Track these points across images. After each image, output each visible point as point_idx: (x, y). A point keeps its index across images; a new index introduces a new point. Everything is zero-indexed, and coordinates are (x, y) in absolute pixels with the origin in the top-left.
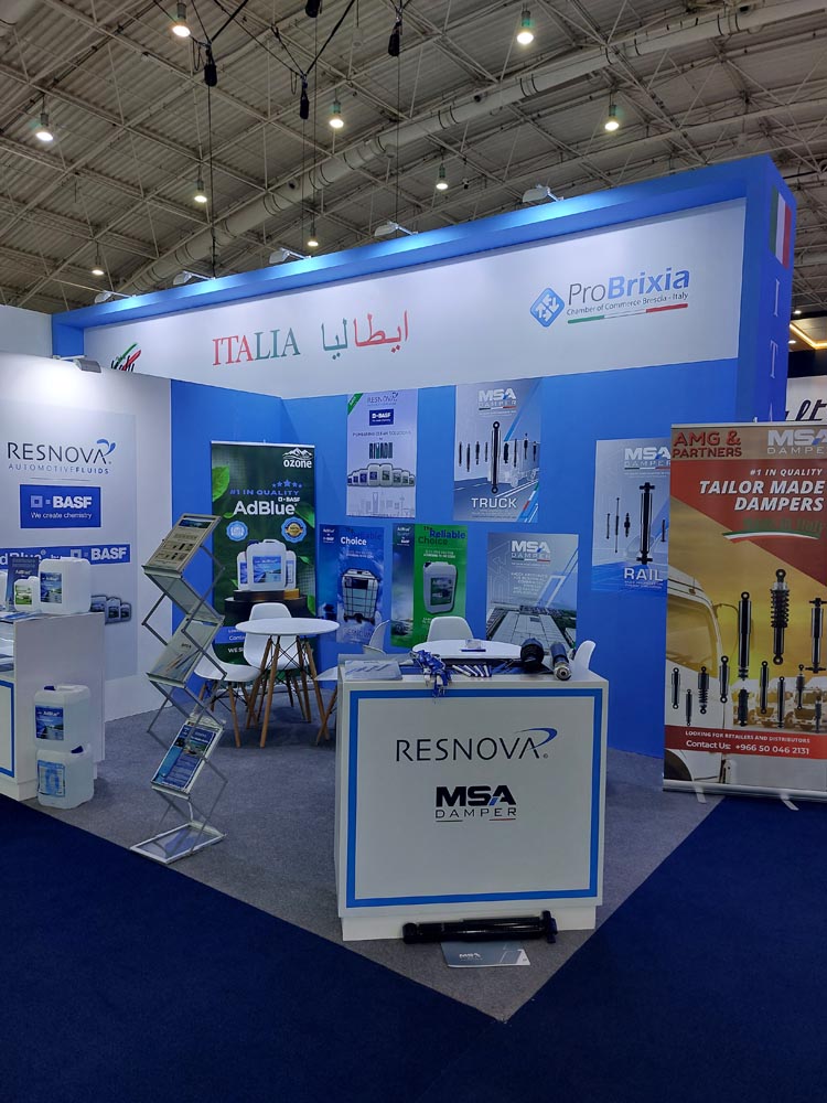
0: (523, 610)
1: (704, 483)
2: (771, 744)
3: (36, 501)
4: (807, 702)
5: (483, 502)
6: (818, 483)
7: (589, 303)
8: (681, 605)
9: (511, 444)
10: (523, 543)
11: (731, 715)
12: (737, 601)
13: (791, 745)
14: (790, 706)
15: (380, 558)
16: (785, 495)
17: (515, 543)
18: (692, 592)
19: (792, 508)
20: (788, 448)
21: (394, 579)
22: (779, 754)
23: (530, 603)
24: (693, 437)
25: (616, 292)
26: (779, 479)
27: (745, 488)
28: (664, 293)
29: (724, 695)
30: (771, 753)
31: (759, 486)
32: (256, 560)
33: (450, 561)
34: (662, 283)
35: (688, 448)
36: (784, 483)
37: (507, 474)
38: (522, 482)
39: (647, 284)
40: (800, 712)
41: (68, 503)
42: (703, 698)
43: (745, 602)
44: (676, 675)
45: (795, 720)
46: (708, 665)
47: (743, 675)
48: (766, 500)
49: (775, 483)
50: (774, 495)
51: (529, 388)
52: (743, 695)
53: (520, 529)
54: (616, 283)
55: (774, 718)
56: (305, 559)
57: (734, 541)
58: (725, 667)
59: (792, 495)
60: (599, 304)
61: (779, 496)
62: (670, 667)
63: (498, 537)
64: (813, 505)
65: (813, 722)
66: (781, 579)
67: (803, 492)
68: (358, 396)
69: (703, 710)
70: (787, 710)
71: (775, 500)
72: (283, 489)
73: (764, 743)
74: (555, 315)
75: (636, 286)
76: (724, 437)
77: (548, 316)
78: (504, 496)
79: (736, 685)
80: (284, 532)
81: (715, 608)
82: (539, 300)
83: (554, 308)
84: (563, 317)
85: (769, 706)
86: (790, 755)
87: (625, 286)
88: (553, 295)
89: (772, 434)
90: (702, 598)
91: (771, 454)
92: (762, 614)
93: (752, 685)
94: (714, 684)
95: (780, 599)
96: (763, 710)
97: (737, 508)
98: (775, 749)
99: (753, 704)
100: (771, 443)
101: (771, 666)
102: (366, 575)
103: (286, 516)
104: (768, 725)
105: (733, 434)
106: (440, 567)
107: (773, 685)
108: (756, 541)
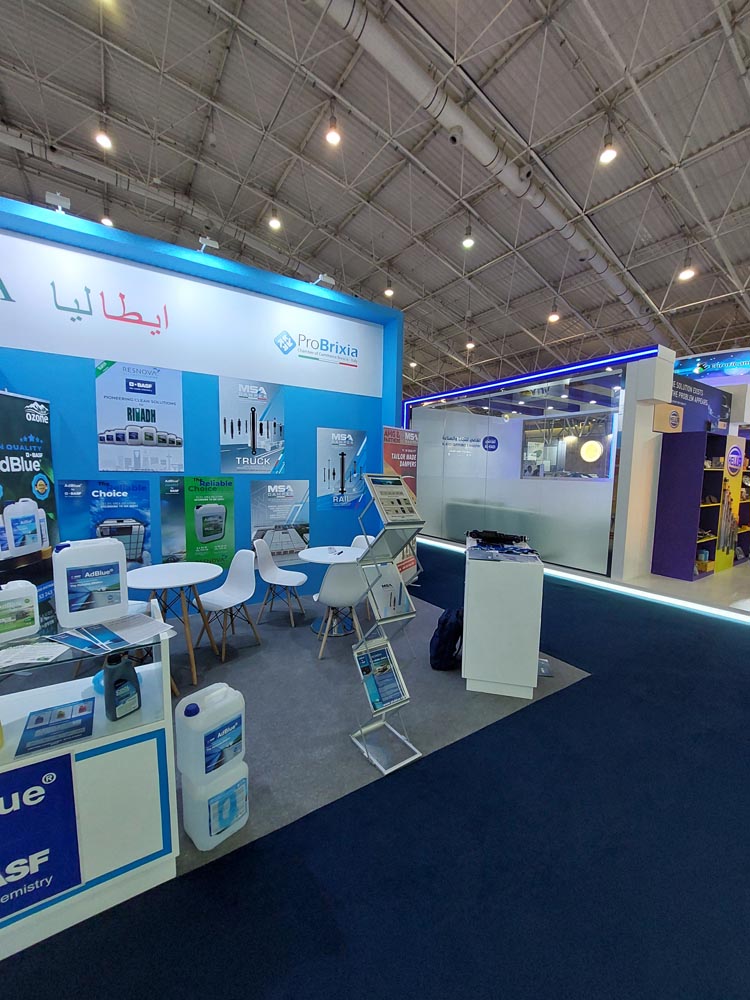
0: (277, 528)
1: (393, 454)
5: (246, 460)
6: (415, 456)
9: (265, 423)
10: (275, 487)
15: (146, 506)
16: (409, 460)
17: (270, 487)
19: (410, 466)
20: (409, 441)
21: (164, 522)
23: (281, 523)
24: (389, 432)
25: (324, 347)
27: (401, 457)
28: (347, 357)
33: (219, 503)
34: (346, 351)
35: (388, 438)
36: (409, 455)
37: (262, 442)
38: (273, 448)
39: (340, 350)
48: (405, 462)
53: (274, 478)
54: (324, 342)
56: (51, 515)
60: (315, 351)
63: (258, 484)
68: (110, 364)
72: (28, 443)
74: (291, 349)
75: (334, 348)
77: (286, 348)
78: (262, 456)
80: (35, 490)
82: (280, 336)
83: (290, 345)
84: (296, 352)
87: (329, 346)
88: (288, 336)
89: (406, 434)
91: (406, 443)
97: (400, 466)
100: (406, 438)
102: (127, 523)
103: (34, 473)
105: (398, 432)
106: (211, 507)
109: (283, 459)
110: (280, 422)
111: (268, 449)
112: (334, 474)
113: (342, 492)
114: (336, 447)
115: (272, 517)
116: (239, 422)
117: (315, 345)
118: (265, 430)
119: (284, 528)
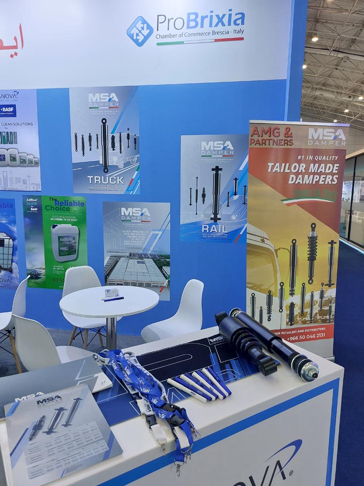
2: (305, 334)
4: (325, 306)
6: (336, 165)
7: (172, 31)
8: (256, 250)
9: (117, 136)
10: (130, 210)
11: (285, 319)
12: (289, 245)
13: (316, 333)
14: (316, 309)
16: (317, 173)
17: (123, 210)
18: (263, 241)
19: (321, 182)
22: (310, 339)
24: (263, 131)
25: (192, 24)
26: (314, 162)
27: (295, 168)
28: (227, 28)
29: (281, 307)
30: (306, 340)
31: (302, 167)
33: (73, 223)
34: (226, 20)
35: (260, 139)
36: (317, 165)
37: (114, 159)
39: (215, 20)
40: (322, 313)
42: (269, 312)
43: (294, 245)
44: (253, 298)
45: (318, 317)
46: (272, 289)
47: (292, 294)
48: (306, 176)
49: (312, 165)
50: (311, 173)
51: (128, 93)
52: (292, 306)
53: (127, 199)
55: (308, 318)
57: (288, 205)
58: (282, 289)
59: (320, 174)
60: (180, 32)
61: (314, 174)
62: (249, 292)
64: (333, 180)
65: (328, 317)
66: (313, 229)
67: (327, 171)
69: (269, 319)
70: (314, 313)
71: (311, 176)
73: (302, 334)
74: (146, 38)
75: (207, 21)
77: (141, 38)
78: (113, 174)
79: (287, 300)
81: (276, 251)
82: (134, 25)
83: (145, 32)
85: (305, 310)
86: (316, 339)
88: (144, 22)
90: (269, 245)
91: (310, 145)
92: (303, 253)
93: (296, 299)
94: (276, 300)
95: (313, 242)
96: (302, 314)
97: (290, 182)
98: (308, 337)
99: (297, 311)
100: (310, 137)
101: (307, 286)
104: (304, 322)
105: (288, 129)
107: (308, 297)
108: (300, 204)
109: (139, 177)
110: (135, 132)
111: (121, 166)
112: (204, 196)
113: (216, 219)
114: (207, 160)
115: (127, 243)
116: (90, 137)
117: (179, 24)
118: (117, 144)
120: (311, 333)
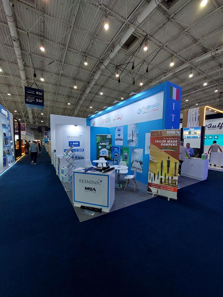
0: (136, 161)
1: (156, 141)
2: (166, 188)
3: (71, 143)
4: (173, 181)
5: (131, 143)
6: (176, 141)
7: (145, 110)
8: (151, 162)
9: (134, 134)
10: (136, 150)
11: (159, 182)
12: (161, 162)
13: (170, 189)
14: (170, 182)
15: (119, 152)
16: (170, 143)
18: (153, 160)
19: (171, 145)
20: (171, 134)
21: (120, 155)
22: (168, 190)
23: (136, 160)
24: (154, 133)
25: (148, 108)
26: (169, 140)
27: (163, 141)
28: (155, 107)
29: (158, 178)
30: (166, 190)
31: (165, 141)
32: (102, 151)
33: (127, 153)
34: (155, 106)
35: (153, 135)
36: (170, 141)
37: (134, 139)
38: (136, 140)
39: (153, 106)
40: (172, 183)
41: (75, 143)
42: (154, 179)
43: (162, 162)
44: (150, 174)
45: (171, 184)
46: (156, 173)
47: (161, 175)
48: (166, 144)
49: (168, 141)
50: (168, 143)
51: (137, 124)
52: (161, 179)
53: (136, 148)
54: (149, 106)
55: (167, 183)
56: (110, 151)
57: (161, 151)
58: (158, 173)
59: (171, 143)
60: (146, 110)
61: (169, 143)
62: (149, 172)
63: (133, 149)
64: (175, 145)
65: (174, 185)
66: (169, 158)
67: (173, 142)
68: (117, 127)
69: (154, 180)
70: (169, 183)
71: (168, 144)
72: (106, 141)
73: (165, 188)
75: (151, 107)
76: (159, 132)
77: (139, 113)
78: (134, 142)
79: (160, 177)
80: (107, 147)
81: (157, 163)
82: (138, 110)
83: (140, 111)
84: (141, 113)
85: (166, 181)
86: (170, 190)
87: (150, 107)
88: (140, 109)
89: (168, 132)
90: (155, 161)
91: (167, 135)
92: (165, 164)
93: (163, 177)
94: (156, 176)
95: (169, 162)
96: (165, 182)
97: (161, 145)
98: (167, 189)
99: (163, 180)
100: (167, 133)
101: (167, 174)
102: (117, 154)
103: (107, 145)
104: (166, 184)
105: (161, 132)
106: (126, 153)
107: (167, 177)
108: (165, 151)
109: (138, 143)
110: (137, 133)
115: (135, 158)
116: (130, 134)
117: (146, 108)
119: (137, 161)
120: (168, 188)
